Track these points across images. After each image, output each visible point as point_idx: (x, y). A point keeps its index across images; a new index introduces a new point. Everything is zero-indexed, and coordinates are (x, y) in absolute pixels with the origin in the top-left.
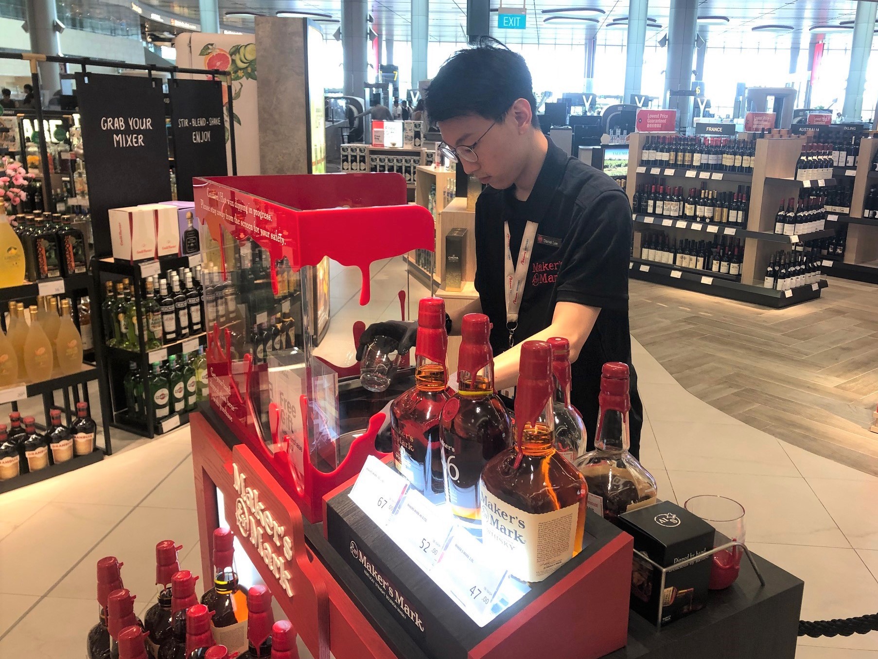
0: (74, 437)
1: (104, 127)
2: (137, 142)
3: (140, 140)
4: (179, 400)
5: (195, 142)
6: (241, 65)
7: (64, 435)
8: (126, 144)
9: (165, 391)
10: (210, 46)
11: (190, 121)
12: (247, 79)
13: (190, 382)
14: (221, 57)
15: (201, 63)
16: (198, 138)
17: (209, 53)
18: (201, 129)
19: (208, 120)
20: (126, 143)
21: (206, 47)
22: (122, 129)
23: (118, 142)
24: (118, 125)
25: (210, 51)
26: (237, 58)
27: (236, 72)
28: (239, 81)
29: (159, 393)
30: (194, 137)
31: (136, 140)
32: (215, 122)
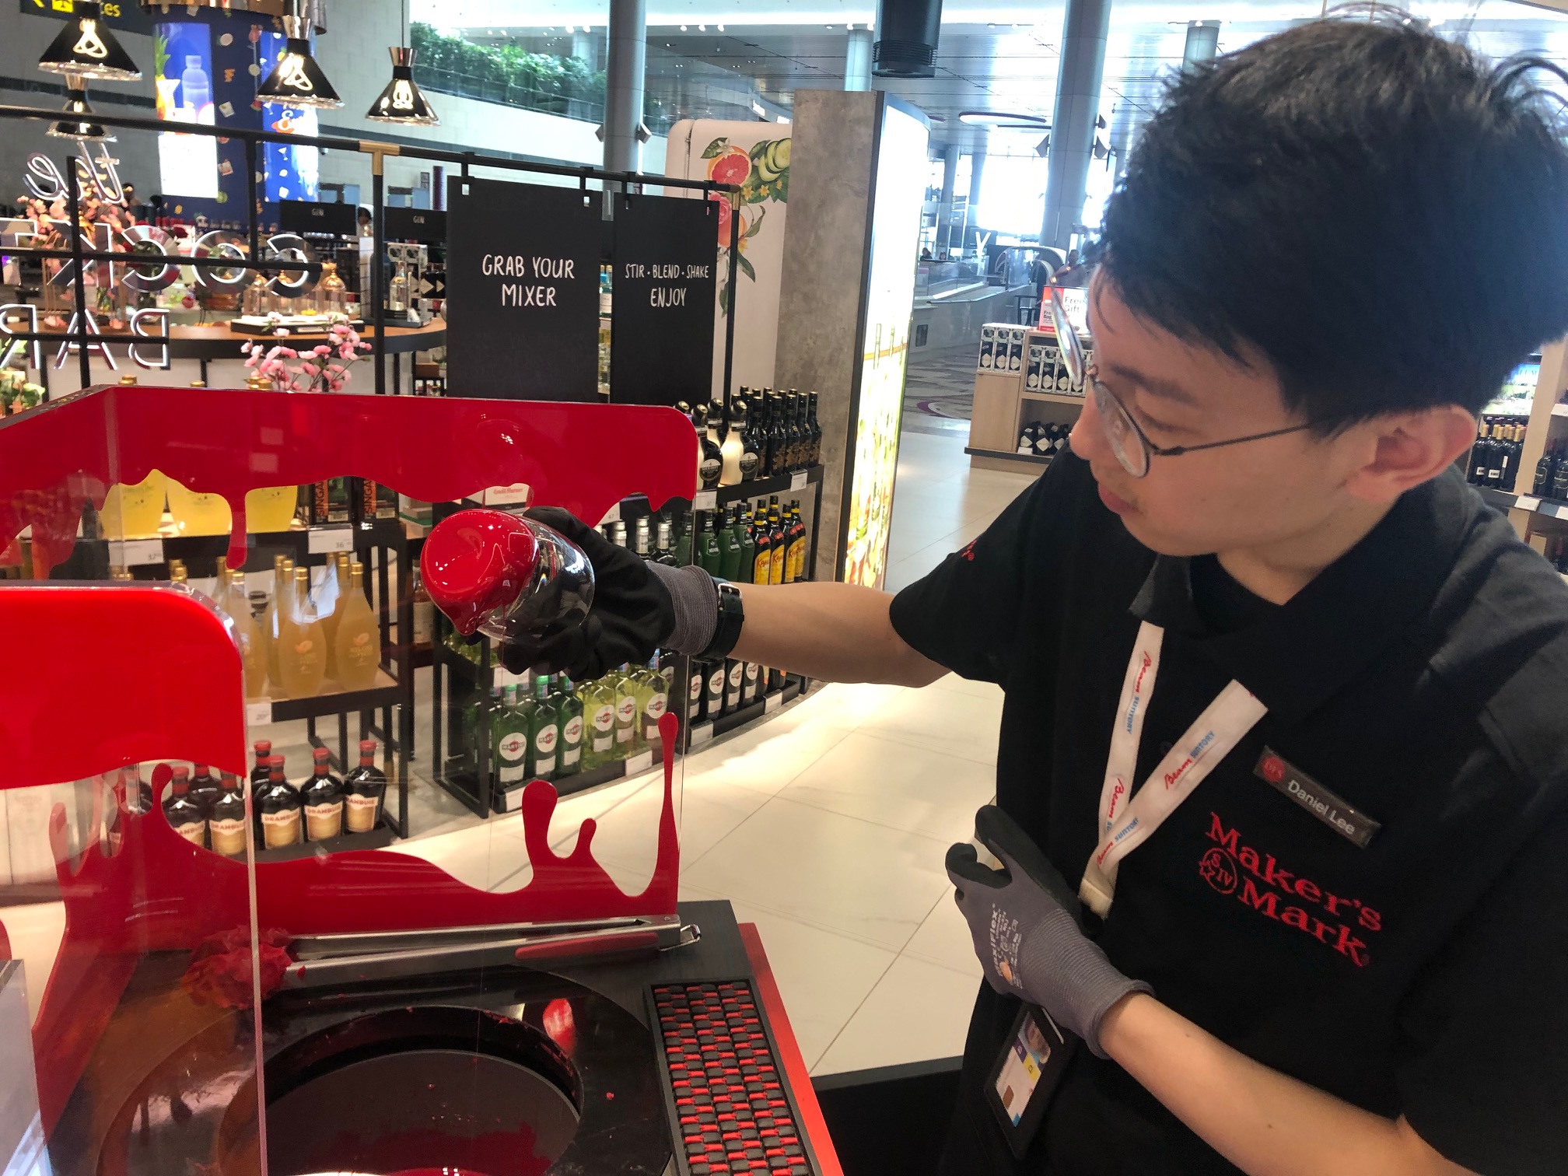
0: (345, 800)
1: (487, 271)
2: (543, 300)
3: (549, 297)
4: (544, 756)
5: (654, 305)
6: (766, 175)
7: (328, 793)
8: (524, 302)
9: (521, 738)
10: (720, 143)
11: (649, 268)
12: (774, 201)
13: (569, 726)
14: (737, 161)
15: (702, 171)
16: (661, 301)
17: (718, 154)
18: (668, 284)
19: (683, 268)
20: (524, 300)
21: (714, 145)
22: (519, 275)
23: (509, 298)
24: (512, 268)
25: (719, 151)
26: (761, 163)
27: (757, 188)
28: (761, 204)
29: (508, 740)
30: (653, 297)
31: (541, 296)
32: (698, 272)
